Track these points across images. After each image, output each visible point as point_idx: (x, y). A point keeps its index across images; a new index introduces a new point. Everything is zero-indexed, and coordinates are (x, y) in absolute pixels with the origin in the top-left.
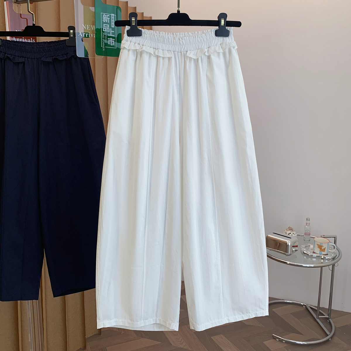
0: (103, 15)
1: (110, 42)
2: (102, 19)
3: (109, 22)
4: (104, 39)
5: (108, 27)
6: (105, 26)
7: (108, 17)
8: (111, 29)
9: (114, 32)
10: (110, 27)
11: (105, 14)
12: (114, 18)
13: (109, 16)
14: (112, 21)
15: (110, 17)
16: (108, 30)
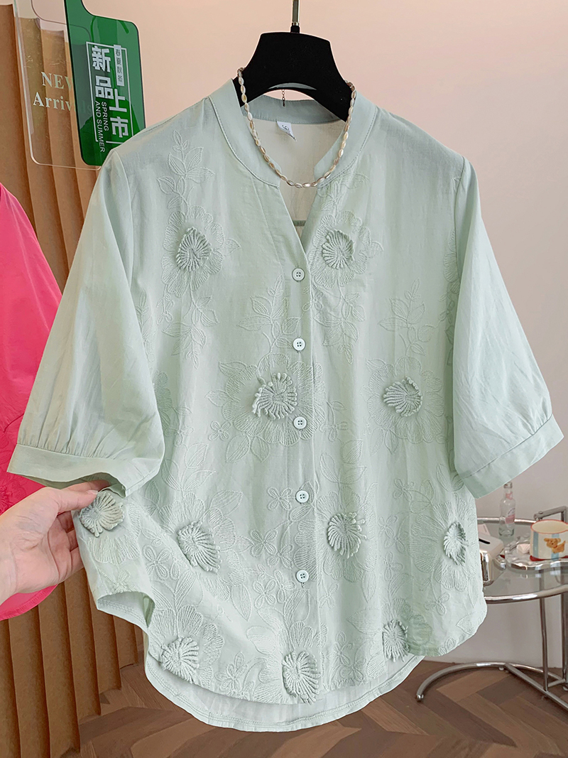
0: (93, 49)
1: (117, 128)
2: (92, 64)
3: (109, 71)
4: (99, 118)
5: (109, 85)
6: (101, 81)
7: (106, 55)
8: (116, 90)
9: (123, 98)
10: (114, 86)
11: (99, 47)
12: (121, 57)
13: (107, 51)
14: (117, 65)
15: (111, 54)
16: (109, 94)
